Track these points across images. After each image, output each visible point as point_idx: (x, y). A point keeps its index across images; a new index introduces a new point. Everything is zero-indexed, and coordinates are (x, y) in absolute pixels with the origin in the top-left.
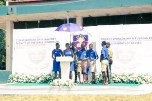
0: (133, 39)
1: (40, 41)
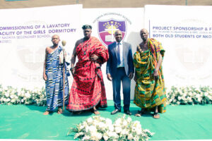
0: (206, 29)
1: (41, 29)
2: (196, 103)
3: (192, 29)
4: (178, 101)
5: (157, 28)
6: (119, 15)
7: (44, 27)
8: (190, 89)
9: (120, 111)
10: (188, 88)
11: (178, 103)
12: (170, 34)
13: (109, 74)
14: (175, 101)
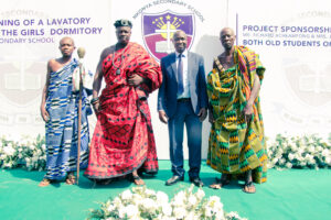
1: (35, 27)
2: (321, 166)
3: (316, 29)
4: (289, 161)
5: (250, 28)
6: (182, 4)
7: (41, 22)
8: (311, 141)
9: (182, 179)
10: (307, 139)
11: (289, 165)
12: (274, 39)
13: (163, 112)
14: (282, 161)
